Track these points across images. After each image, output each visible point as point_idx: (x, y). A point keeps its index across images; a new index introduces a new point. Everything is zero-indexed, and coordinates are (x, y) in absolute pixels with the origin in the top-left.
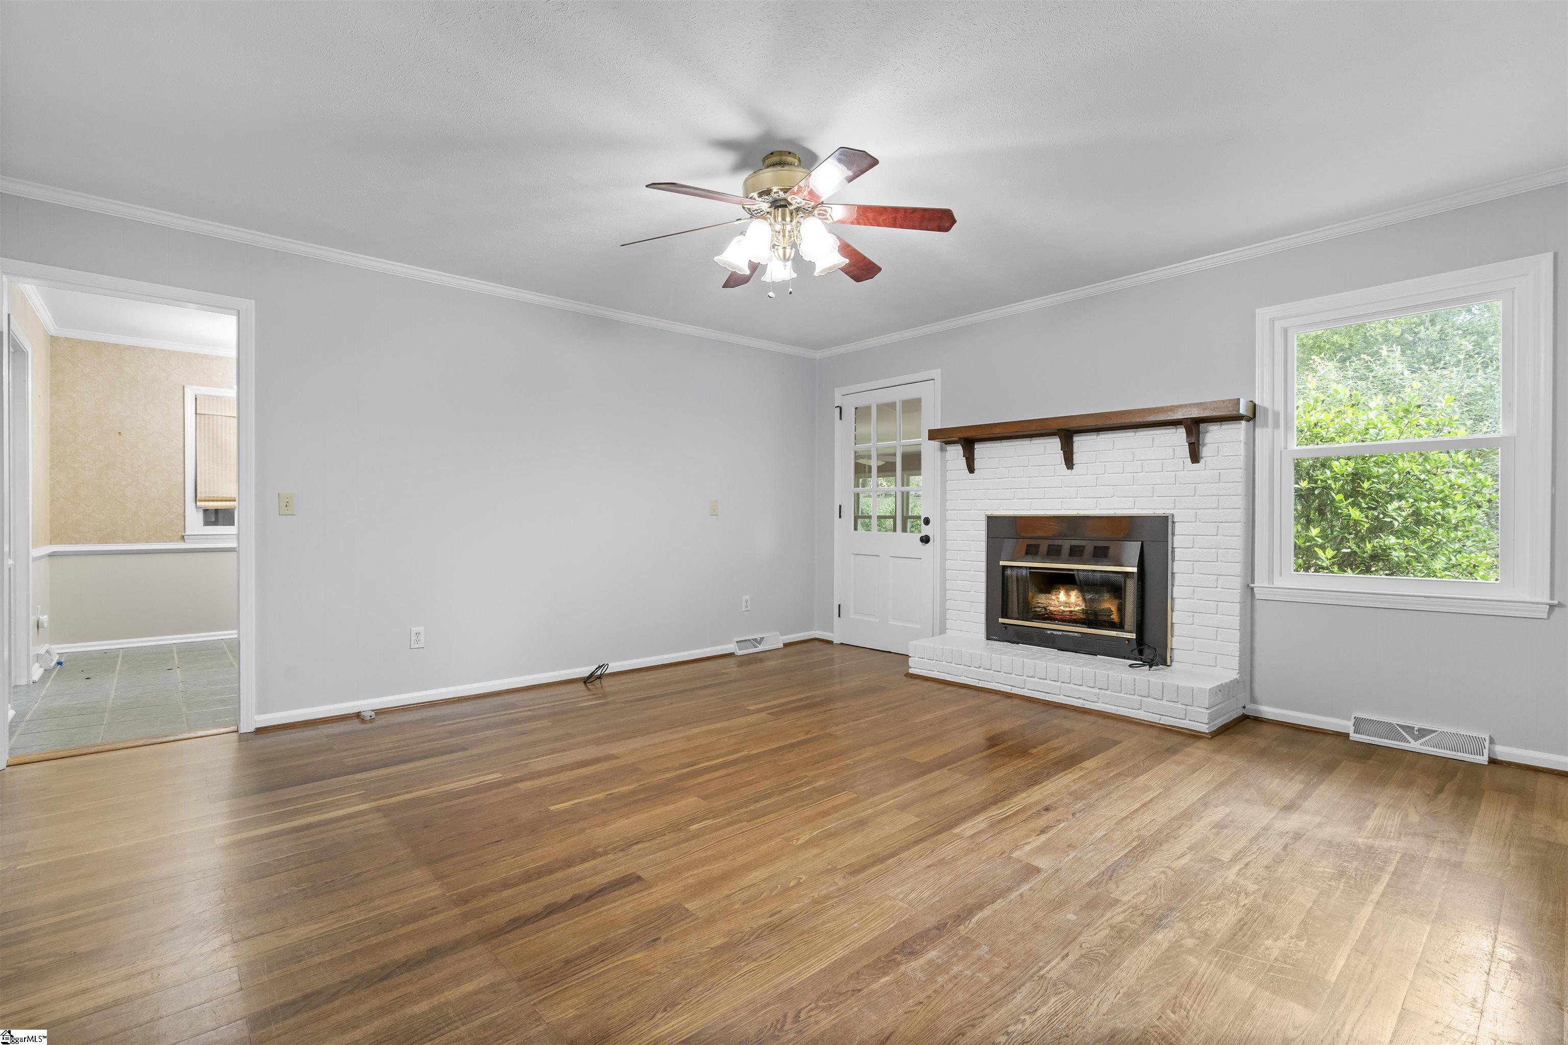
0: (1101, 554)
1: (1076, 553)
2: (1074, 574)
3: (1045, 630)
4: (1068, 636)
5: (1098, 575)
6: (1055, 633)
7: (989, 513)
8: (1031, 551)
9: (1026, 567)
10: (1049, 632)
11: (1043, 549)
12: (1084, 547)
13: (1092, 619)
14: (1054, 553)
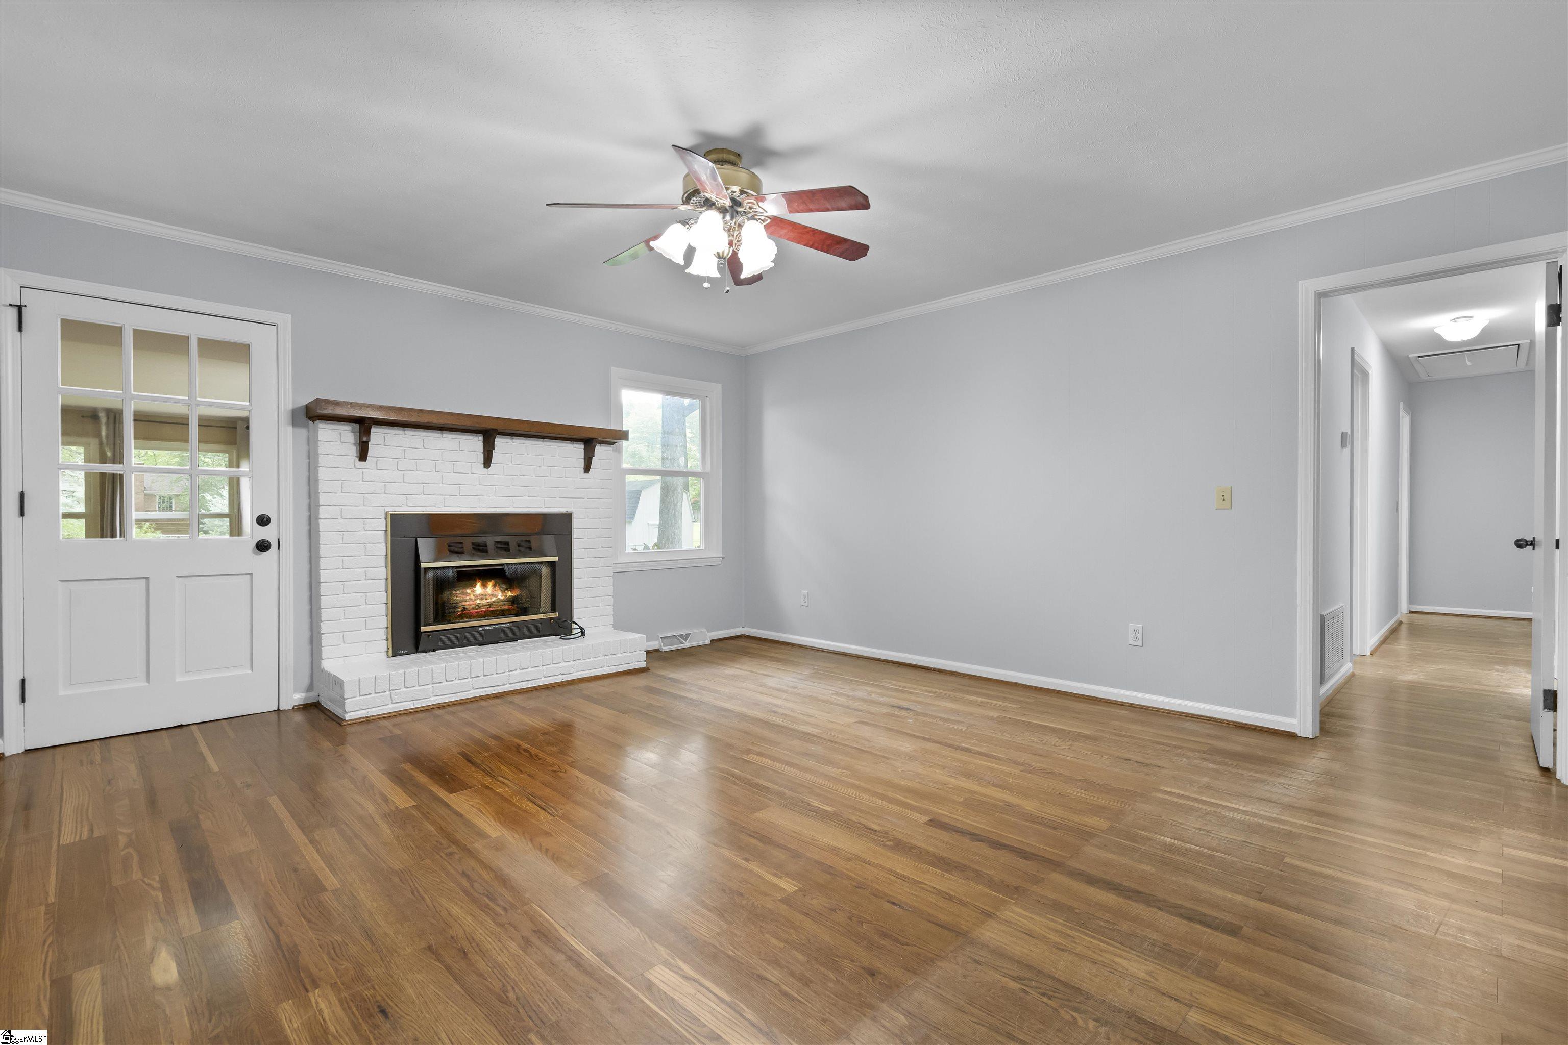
0: (526, 548)
1: (503, 549)
2: (503, 569)
3: (477, 628)
4: (501, 628)
5: (519, 567)
6: (486, 628)
7: (391, 510)
8: (456, 550)
9: (452, 567)
10: (481, 629)
11: (468, 545)
12: (507, 543)
13: (518, 607)
14: (481, 550)
